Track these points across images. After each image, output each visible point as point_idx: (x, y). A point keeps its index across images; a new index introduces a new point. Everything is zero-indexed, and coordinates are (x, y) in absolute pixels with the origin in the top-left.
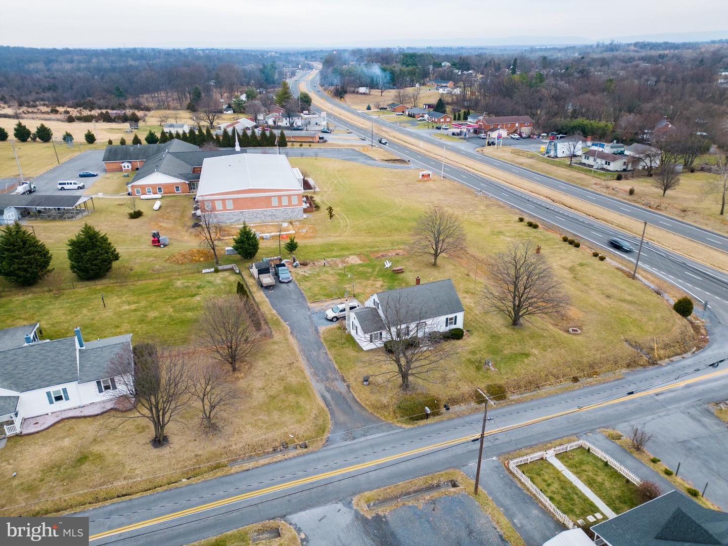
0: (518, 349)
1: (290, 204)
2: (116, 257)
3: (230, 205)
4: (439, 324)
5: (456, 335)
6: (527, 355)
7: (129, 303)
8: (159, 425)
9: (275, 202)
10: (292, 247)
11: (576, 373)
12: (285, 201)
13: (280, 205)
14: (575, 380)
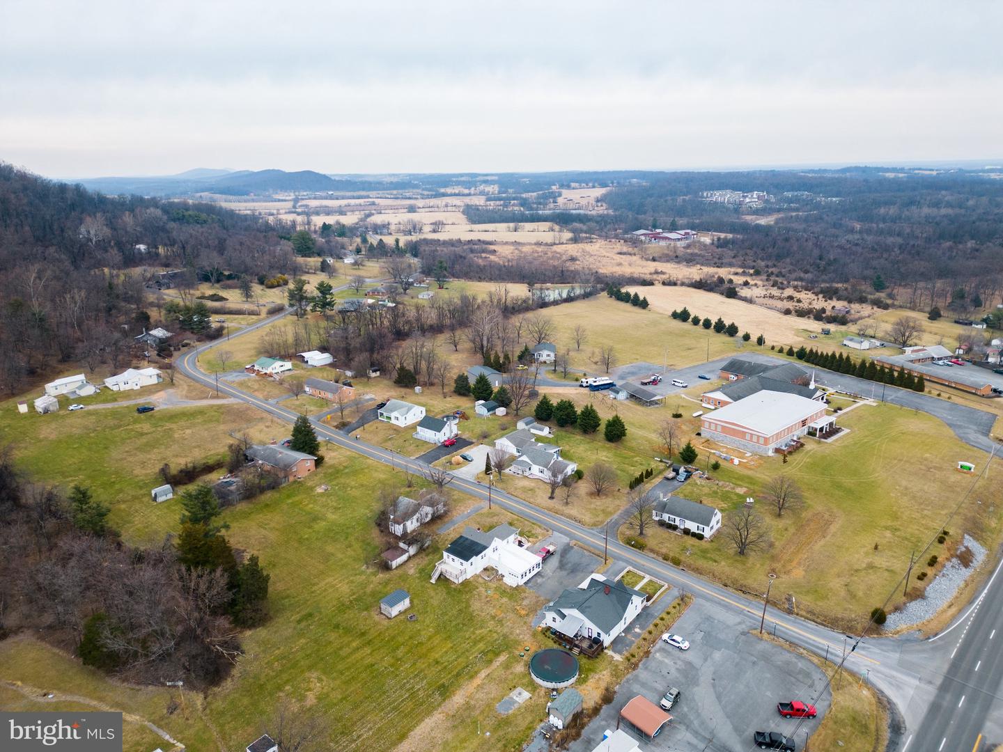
0: (717, 558)
1: (758, 442)
2: (624, 435)
3: (719, 429)
4: (693, 526)
5: (700, 537)
6: (716, 561)
7: (607, 457)
8: (553, 492)
9: (748, 437)
10: (716, 467)
11: (729, 583)
12: (755, 439)
13: (751, 440)
14: (726, 585)
